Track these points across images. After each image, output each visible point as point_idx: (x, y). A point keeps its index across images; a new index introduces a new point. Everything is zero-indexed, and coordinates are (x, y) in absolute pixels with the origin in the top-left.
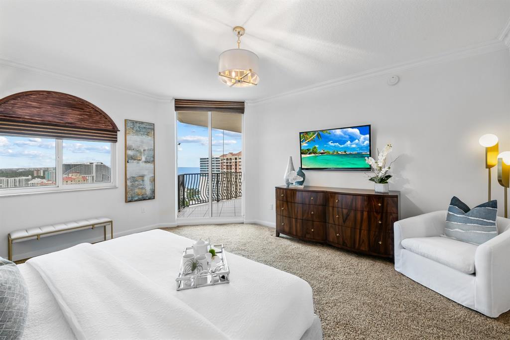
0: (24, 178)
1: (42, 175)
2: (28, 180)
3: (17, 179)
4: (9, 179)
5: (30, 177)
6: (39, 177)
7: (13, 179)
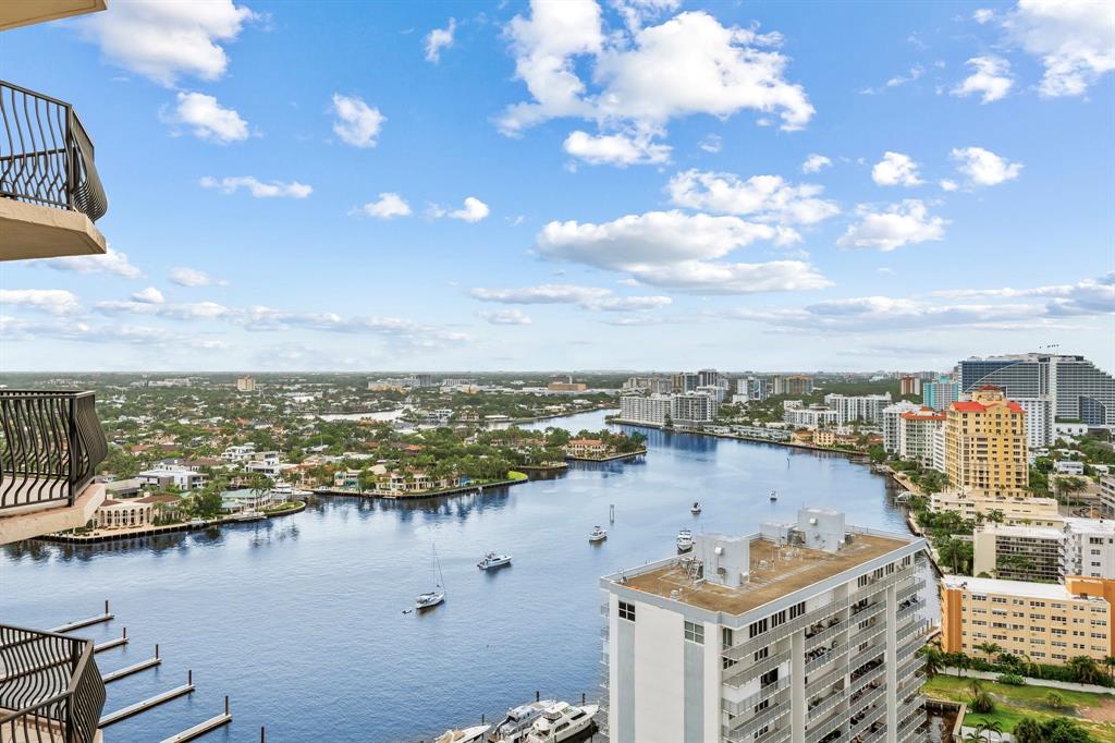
0: (876, 398)
1: (917, 393)
2: (883, 404)
3: (864, 399)
4: (849, 399)
5: (888, 397)
6: (910, 397)
7: (856, 398)
